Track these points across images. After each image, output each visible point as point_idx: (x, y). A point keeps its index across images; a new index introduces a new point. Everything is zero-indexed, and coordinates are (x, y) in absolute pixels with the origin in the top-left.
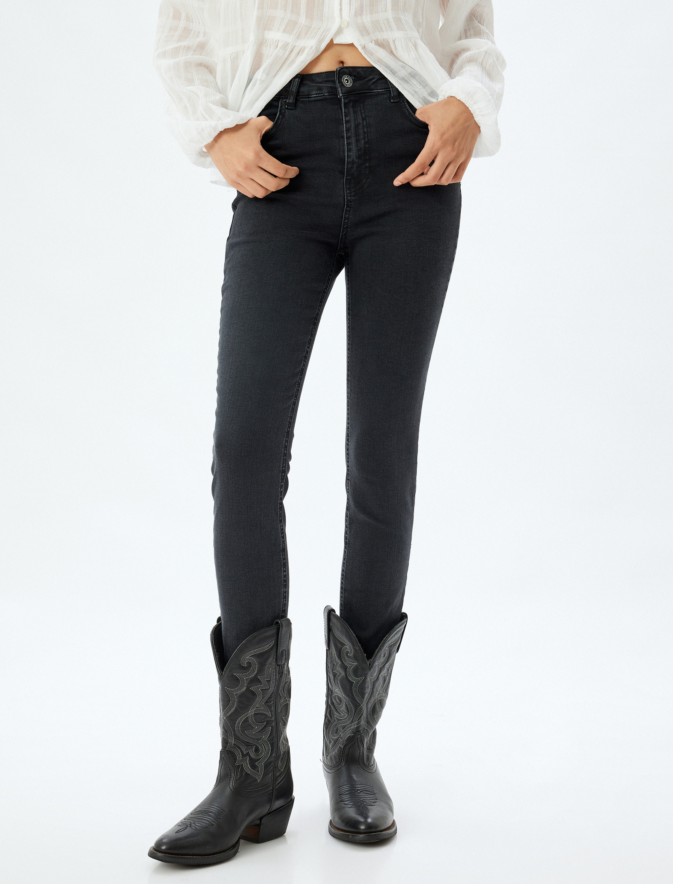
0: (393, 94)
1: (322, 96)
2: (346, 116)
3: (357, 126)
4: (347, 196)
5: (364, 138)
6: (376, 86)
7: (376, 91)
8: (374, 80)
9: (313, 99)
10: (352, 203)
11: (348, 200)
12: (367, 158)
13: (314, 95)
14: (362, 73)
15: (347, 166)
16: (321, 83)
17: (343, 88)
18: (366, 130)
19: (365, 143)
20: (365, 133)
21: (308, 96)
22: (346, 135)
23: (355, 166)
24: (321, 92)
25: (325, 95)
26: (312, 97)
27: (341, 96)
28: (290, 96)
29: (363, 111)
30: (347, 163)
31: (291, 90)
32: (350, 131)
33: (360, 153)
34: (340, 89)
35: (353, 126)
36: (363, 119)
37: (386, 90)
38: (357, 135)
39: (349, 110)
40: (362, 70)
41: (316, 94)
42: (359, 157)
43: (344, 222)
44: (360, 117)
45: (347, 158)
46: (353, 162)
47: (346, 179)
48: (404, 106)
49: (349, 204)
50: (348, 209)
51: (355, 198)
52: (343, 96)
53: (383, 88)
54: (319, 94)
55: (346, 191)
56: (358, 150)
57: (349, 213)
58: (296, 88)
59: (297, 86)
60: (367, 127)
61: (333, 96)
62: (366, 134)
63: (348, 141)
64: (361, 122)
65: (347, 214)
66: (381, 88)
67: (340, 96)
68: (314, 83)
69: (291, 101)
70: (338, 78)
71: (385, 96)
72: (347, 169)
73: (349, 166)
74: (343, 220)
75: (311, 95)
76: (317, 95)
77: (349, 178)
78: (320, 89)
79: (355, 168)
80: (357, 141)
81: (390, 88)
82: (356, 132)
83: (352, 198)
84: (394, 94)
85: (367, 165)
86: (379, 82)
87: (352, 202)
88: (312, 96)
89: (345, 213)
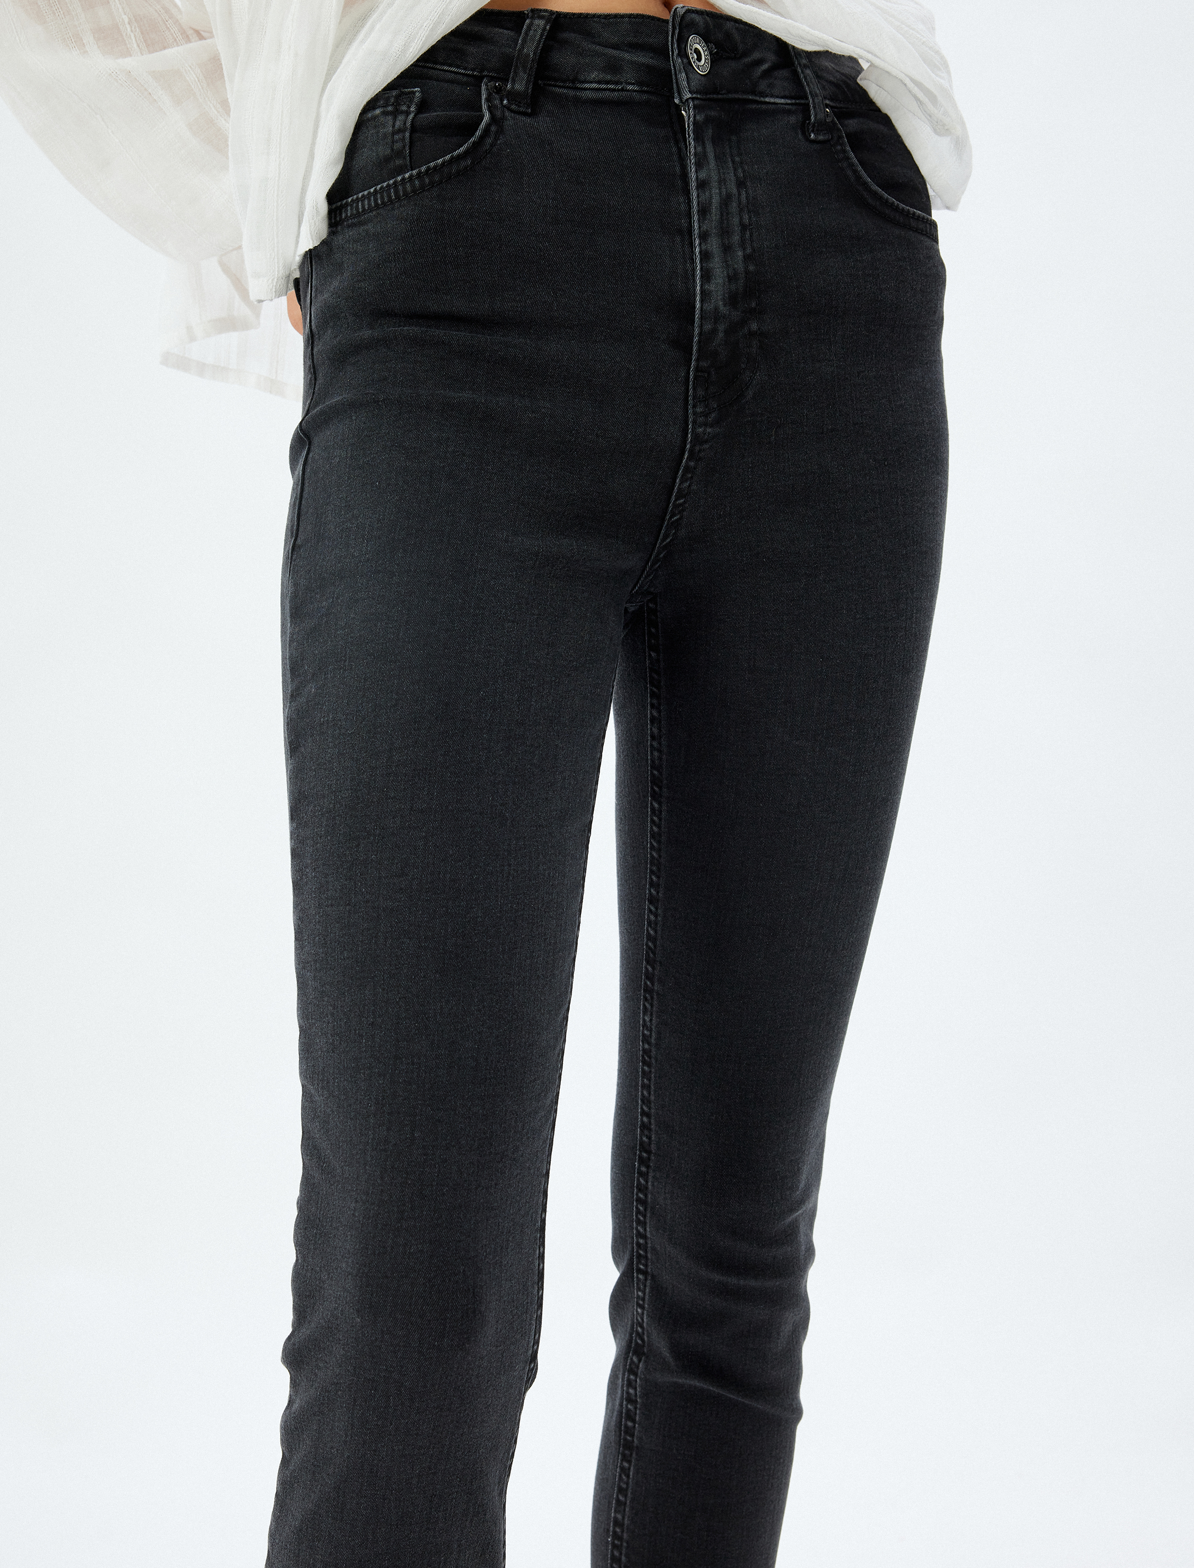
0: (816, 115)
1: (618, 90)
2: (699, 165)
3: (726, 202)
4: (694, 422)
5: (743, 245)
6: (771, 86)
7: (772, 100)
8: (765, 66)
9: (589, 94)
10: (706, 446)
11: (696, 437)
12: (753, 305)
13: (591, 82)
14: (737, 37)
15: (701, 326)
16: (615, 47)
17: (691, 75)
18: (746, 221)
19: (747, 258)
20: (744, 227)
21: (574, 81)
22: (700, 228)
23: (721, 327)
24: (616, 79)
25: (628, 91)
26: (585, 89)
27: (687, 100)
28: (515, 72)
29: (737, 159)
30: (702, 318)
31: (520, 50)
32: (708, 217)
33: (733, 287)
34: (684, 74)
35: (716, 201)
36: (740, 184)
37: (793, 101)
38: (724, 232)
39: (704, 148)
40: (737, 29)
41: (599, 82)
42: (732, 300)
43: (675, 506)
44: (733, 178)
45: (702, 301)
46: (717, 317)
47: (697, 369)
48: (841, 155)
49: (697, 448)
50: (692, 464)
51: (717, 430)
52: (693, 99)
53: (787, 93)
54: (607, 82)
55: (694, 406)
56: (729, 276)
57: (692, 477)
58: (537, 47)
59: (539, 41)
60: (749, 212)
61: (653, 98)
62: (748, 233)
63: (704, 247)
64: (735, 191)
65: (686, 481)
66: (782, 94)
67: (681, 99)
68: (594, 43)
69: (519, 87)
70: (678, 41)
71: (792, 119)
72: (700, 334)
73: (708, 327)
74: (673, 498)
75: (585, 82)
76: (604, 86)
77: (704, 364)
78: (613, 67)
79: (721, 335)
80: (727, 249)
81: (807, 98)
82: (721, 221)
83: (709, 430)
84: (818, 117)
85: (754, 326)
86: (776, 73)
87: (706, 442)
88: (587, 86)
89: (682, 476)
